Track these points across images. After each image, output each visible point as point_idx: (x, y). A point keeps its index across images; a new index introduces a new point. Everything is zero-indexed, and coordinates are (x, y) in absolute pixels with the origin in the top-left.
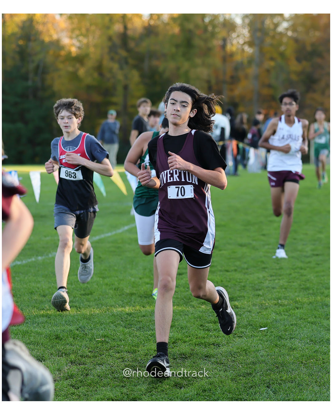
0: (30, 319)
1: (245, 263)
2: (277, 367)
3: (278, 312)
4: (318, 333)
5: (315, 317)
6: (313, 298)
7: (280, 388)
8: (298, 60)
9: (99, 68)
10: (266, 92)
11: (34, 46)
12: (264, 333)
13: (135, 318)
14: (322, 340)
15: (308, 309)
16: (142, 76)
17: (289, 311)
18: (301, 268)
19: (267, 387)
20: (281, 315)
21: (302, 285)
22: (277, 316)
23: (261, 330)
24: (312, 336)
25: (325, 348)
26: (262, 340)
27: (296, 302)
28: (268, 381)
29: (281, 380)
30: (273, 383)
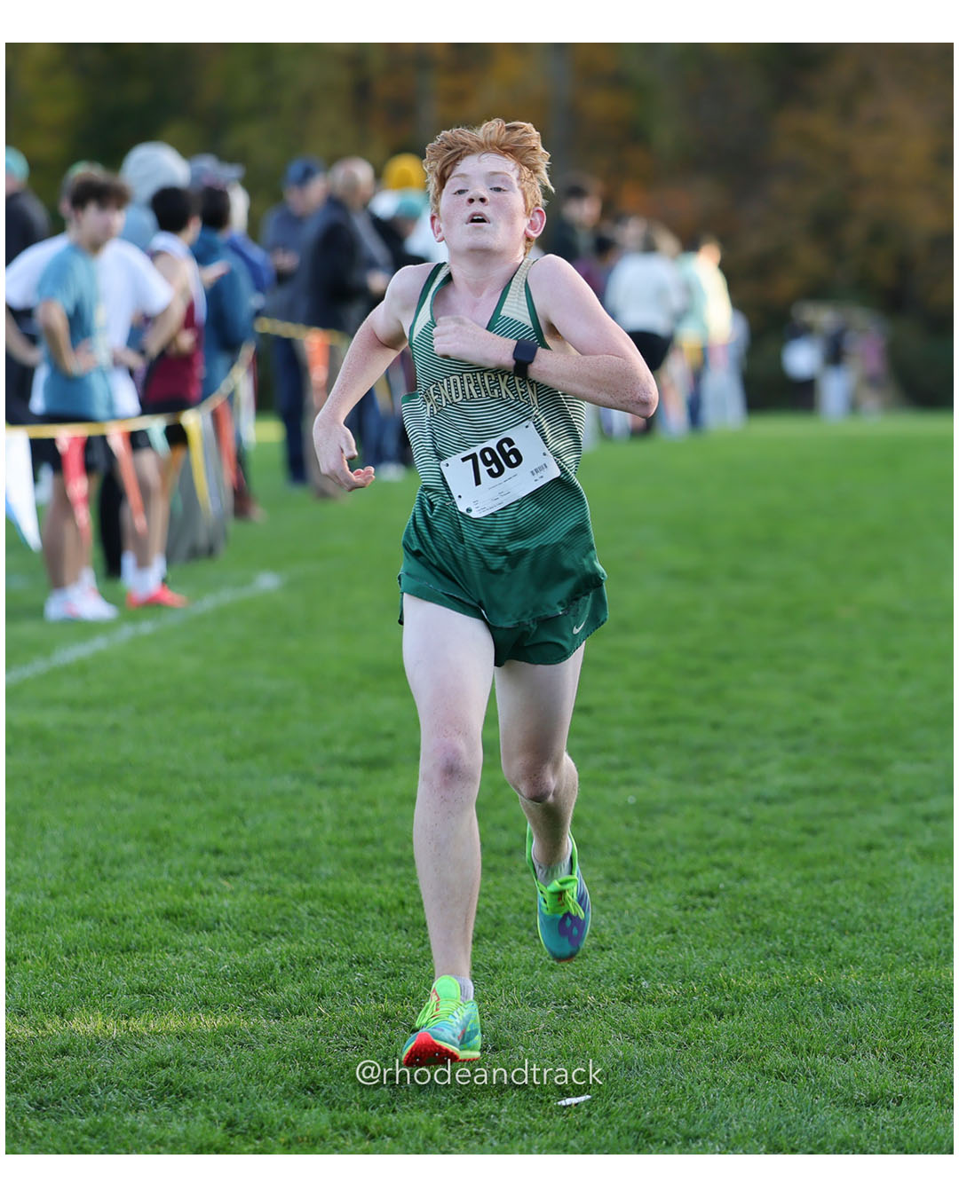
1: (504, 828)
3: (638, 1031)
4: (803, 1118)
6: (788, 969)
10: (602, 104)
12: (579, 1119)
13: (25, 1060)
14: (820, 1145)
15: (765, 1016)
17: (685, 1023)
18: (739, 846)
20: (651, 1041)
21: (741, 917)
22: (633, 1046)
23: (565, 1107)
24: (779, 1128)
26: (566, 1145)
27: (715, 988)
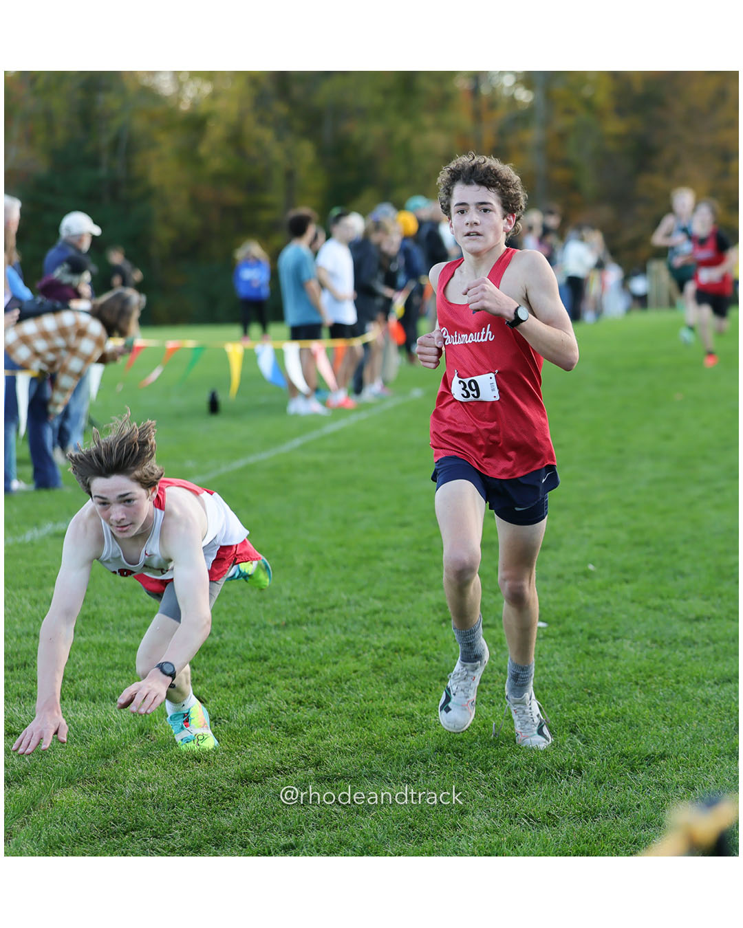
0: (112, 621)
2: (590, 694)
5: (662, 597)
7: (595, 733)
8: (620, 111)
9: (236, 139)
10: (560, 174)
11: (108, 101)
16: (321, 153)
19: (571, 731)
25: (681, 654)
27: (625, 571)
28: (572, 720)
29: (598, 718)
30: (582, 725)
